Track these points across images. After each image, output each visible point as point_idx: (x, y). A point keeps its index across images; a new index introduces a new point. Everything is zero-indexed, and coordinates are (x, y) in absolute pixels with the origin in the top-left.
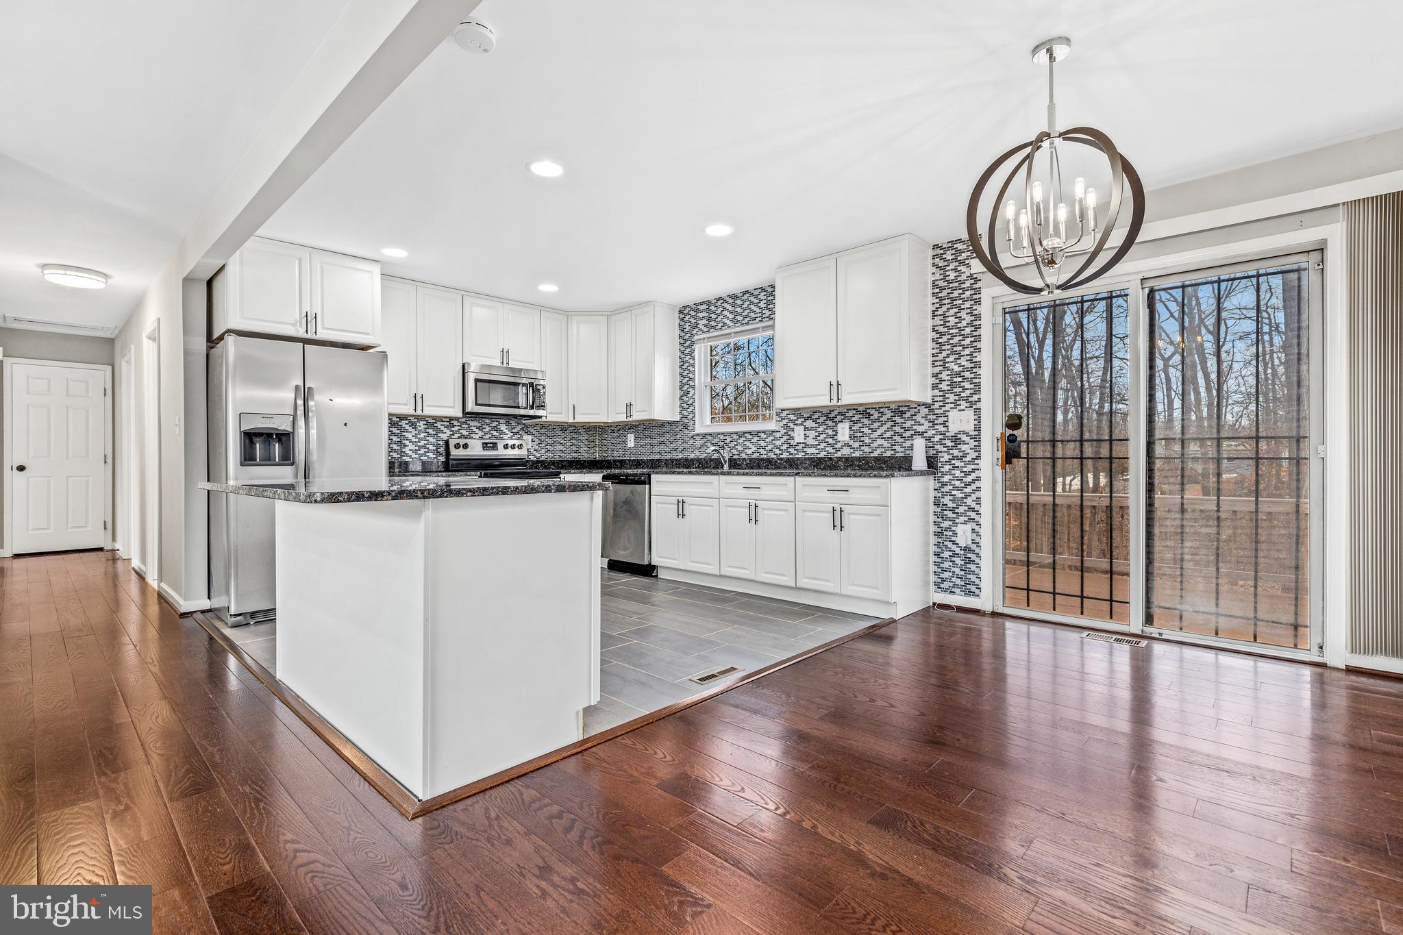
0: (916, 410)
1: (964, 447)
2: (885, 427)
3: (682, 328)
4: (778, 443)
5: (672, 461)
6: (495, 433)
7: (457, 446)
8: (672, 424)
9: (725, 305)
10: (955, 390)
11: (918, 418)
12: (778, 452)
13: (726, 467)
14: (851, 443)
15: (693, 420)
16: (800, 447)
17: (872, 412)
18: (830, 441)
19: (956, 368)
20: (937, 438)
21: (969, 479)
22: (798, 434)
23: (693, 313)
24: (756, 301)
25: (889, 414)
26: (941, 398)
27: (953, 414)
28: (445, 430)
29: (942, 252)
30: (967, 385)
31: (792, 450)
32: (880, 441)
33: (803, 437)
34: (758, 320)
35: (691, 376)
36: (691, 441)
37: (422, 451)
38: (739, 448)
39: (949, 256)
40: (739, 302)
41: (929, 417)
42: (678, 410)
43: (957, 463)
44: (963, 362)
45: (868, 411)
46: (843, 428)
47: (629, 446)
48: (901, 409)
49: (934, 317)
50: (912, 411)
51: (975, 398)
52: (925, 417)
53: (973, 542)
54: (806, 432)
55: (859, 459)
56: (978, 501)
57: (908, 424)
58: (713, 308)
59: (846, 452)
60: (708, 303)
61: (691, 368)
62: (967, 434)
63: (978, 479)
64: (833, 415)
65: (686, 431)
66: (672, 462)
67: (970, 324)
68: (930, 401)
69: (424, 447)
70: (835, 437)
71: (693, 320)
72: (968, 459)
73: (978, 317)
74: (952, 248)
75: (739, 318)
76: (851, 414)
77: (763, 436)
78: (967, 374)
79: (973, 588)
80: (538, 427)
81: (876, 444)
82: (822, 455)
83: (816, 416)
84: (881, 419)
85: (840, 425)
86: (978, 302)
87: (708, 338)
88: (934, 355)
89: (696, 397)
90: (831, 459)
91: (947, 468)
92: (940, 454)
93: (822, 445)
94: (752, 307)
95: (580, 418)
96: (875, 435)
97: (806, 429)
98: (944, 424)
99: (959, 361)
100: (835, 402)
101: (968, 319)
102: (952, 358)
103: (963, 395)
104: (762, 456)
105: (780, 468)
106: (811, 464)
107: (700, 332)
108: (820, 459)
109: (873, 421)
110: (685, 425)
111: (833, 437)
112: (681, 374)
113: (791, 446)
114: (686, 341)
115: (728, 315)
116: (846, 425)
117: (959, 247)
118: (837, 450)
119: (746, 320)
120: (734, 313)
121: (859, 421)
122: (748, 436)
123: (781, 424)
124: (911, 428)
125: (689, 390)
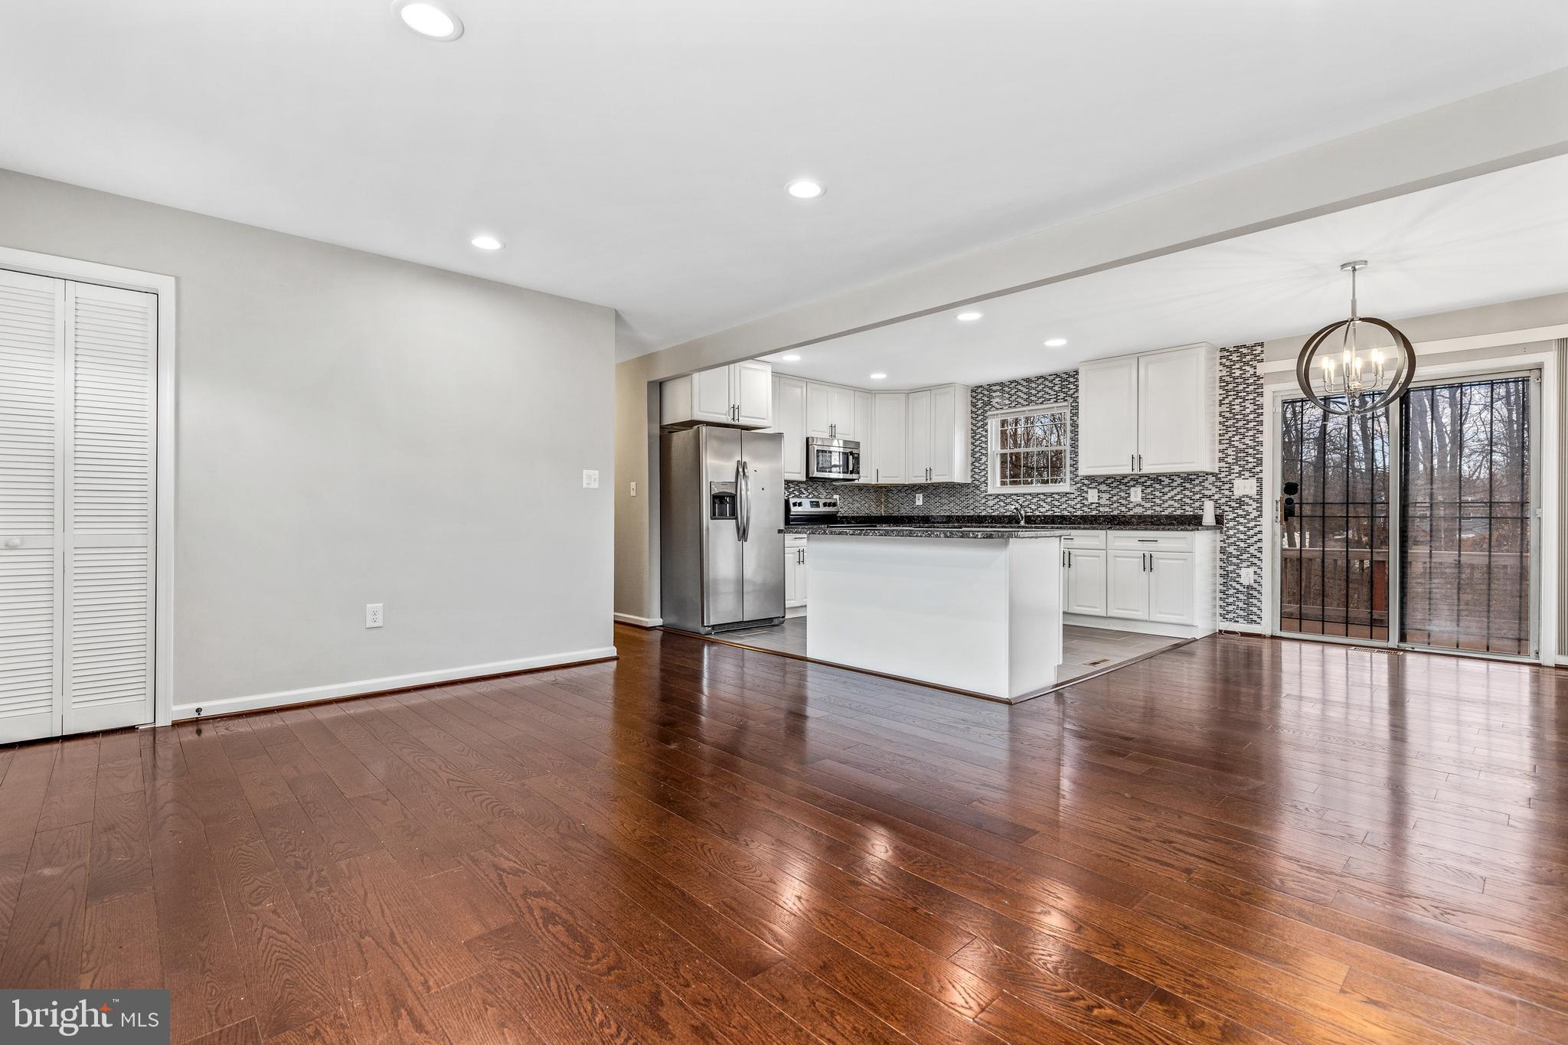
0: (1205, 478)
1: (1249, 509)
3: (974, 405)
4: (1072, 503)
5: (964, 517)
6: (817, 494)
7: (795, 504)
8: (966, 485)
9: (1019, 387)
10: (1239, 463)
11: (1206, 484)
12: (1072, 510)
13: (1022, 523)
14: (1143, 503)
15: (985, 482)
16: (1094, 506)
17: (1163, 479)
18: (1123, 502)
19: (1241, 446)
20: (1223, 500)
21: (1251, 532)
22: (1092, 496)
23: (986, 393)
24: (1050, 385)
25: (1179, 481)
26: (1227, 469)
27: (1238, 482)
29: (1228, 354)
30: (1250, 459)
31: (1085, 509)
32: (1171, 502)
33: (1097, 498)
34: (1052, 401)
35: (984, 445)
36: (983, 501)
38: (1033, 507)
39: (1235, 357)
40: (1033, 385)
41: (1216, 484)
42: (970, 474)
43: (1242, 520)
44: (1247, 441)
45: (1160, 478)
46: (1136, 492)
47: (917, 504)
48: (1190, 477)
49: (1220, 405)
50: (1201, 479)
51: (1258, 469)
52: (1213, 484)
53: (1255, 581)
54: (1099, 494)
55: (1151, 517)
56: (1260, 550)
57: (1197, 489)
58: (1006, 389)
59: (1139, 511)
60: (1002, 384)
61: (983, 439)
62: (1251, 498)
63: (1260, 532)
64: (1126, 480)
65: (978, 492)
67: (1254, 412)
68: (1217, 471)
70: (1128, 499)
71: (986, 399)
72: (1251, 517)
73: (1261, 407)
74: (1237, 351)
75: (1033, 398)
76: (1143, 480)
77: (1056, 497)
78: (1251, 451)
79: (1255, 618)
81: (1166, 505)
82: (1115, 513)
83: (1109, 481)
84: (1171, 485)
85: (1132, 488)
86: (1261, 395)
87: (1001, 414)
88: (1220, 435)
89: (989, 463)
90: (1124, 516)
91: (1231, 524)
92: (1226, 513)
93: (1115, 505)
94: (1047, 390)
95: (880, 481)
96: (1166, 497)
97: (1100, 491)
98: (1230, 490)
99: (1243, 440)
100: (1136, 471)
101: (1252, 407)
102: (1237, 438)
103: (1246, 467)
104: (1055, 514)
105: (1074, 524)
106: (1104, 521)
107: (993, 409)
108: (1113, 516)
109: (1164, 487)
110: (977, 487)
111: (1125, 499)
112: (973, 444)
113: (1084, 505)
114: (978, 415)
115: (1022, 395)
116: (1139, 489)
117: (1245, 351)
118: (1130, 510)
119: (1040, 401)
120: (1029, 394)
121: (1151, 486)
122: (1042, 497)
123: (1075, 487)
124: (1199, 492)
125: (981, 457)
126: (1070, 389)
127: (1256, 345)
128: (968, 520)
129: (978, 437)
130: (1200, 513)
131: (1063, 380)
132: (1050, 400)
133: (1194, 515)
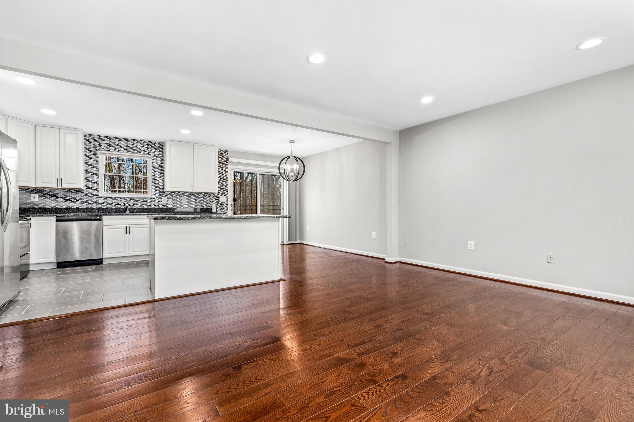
1: (224, 206)
2: (200, 200)
3: (87, 144)
4: (153, 203)
8: (81, 190)
9: (122, 142)
10: (221, 190)
11: (211, 197)
12: (153, 206)
13: (128, 212)
14: (187, 204)
15: (97, 190)
16: (165, 204)
17: (195, 194)
19: (222, 185)
20: (217, 203)
22: (164, 200)
23: (96, 139)
24: (141, 145)
25: (201, 195)
26: (218, 192)
27: (221, 197)
30: (225, 190)
31: (161, 206)
32: (199, 204)
33: (166, 201)
34: (142, 153)
35: (96, 169)
36: (95, 200)
38: (131, 204)
40: (130, 143)
42: (84, 184)
43: (222, 210)
44: (223, 183)
45: (193, 194)
48: (206, 194)
50: (209, 195)
51: (226, 193)
52: (213, 197)
54: (168, 199)
59: (186, 207)
60: (109, 138)
61: (94, 165)
62: (225, 203)
64: (179, 194)
65: (91, 195)
67: (225, 174)
68: (214, 193)
71: (97, 143)
72: (225, 209)
73: (227, 172)
74: (220, 152)
75: (131, 150)
76: (187, 194)
77: (145, 200)
78: (225, 187)
81: (196, 205)
82: (175, 208)
84: (198, 197)
85: (183, 197)
86: (227, 168)
87: (108, 154)
89: (99, 179)
91: (219, 212)
92: (217, 208)
93: (175, 204)
94: (139, 147)
96: (196, 202)
97: (167, 198)
98: (218, 200)
99: (222, 183)
101: (225, 172)
102: (220, 182)
103: (223, 192)
104: (144, 208)
105: (156, 212)
107: (102, 150)
109: (196, 197)
110: (90, 192)
111: (180, 202)
112: (86, 167)
113: (160, 204)
114: (90, 151)
115: (123, 146)
116: (185, 198)
117: (223, 152)
118: (182, 206)
119: (135, 152)
120: (127, 147)
121: (190, 197)
122: (136, 199)
123: (156, 196)
124: (209, 200)
125: (93, 175)
126: (152, 150)
127: (226, 151)
129: (90, 163)
130: (209, 208)
131: (148, 144)
132: (140, 152)
133: (208, 209)
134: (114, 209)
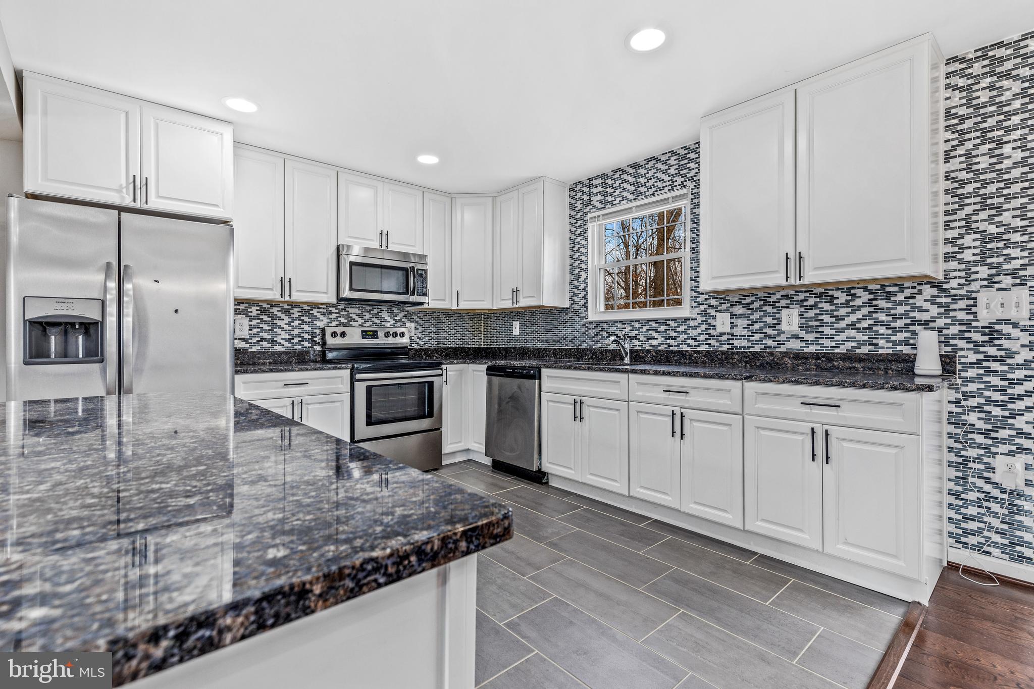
0: (916, 291)
1: (1007, 344)
2: (859, 315)
3: (572, 207)
4: (694, 333)
5: (561, 350)
6: (376, 321)
7: (334, 335)
8: (561, 310)
9: (625, 176)
10: (990, 261)
11: (919, 301)
12: (693, 343)
13: (627, 360)
14: (802, 334)
15: (585, 306)
16: (725, 338)
17: (836, 294)
18: (770, 332)
19: (993, 230)
20: (955, 330)
21: (1019, 390)
22: (722, 322)
23: (586, 189)
24: (664, 167)
25: (866, 297)
26: (963, 274)
27: (987, 296)
28: (322, 317)
29: (964, 66)
30: (1014, 253)
31: (713, 342)
32: (853, 333)
33: (729, 326)
34: (666, 189)
35: (583, 258)
36: (583, 330)
37: (296, 340)
38: (642, 338)
39: (978, 70)
40: (642, 171)
41: (938, 300)
42: (568, 295)
43: (996, 366)
45: (830, 293)
46: (790, 316)
47: (514, 333)
48: (888, 289)
49: (948, 158)
50: (908, 292)
52: (932, 300)
53: (1029, 482)
54: (733, 320)
55: (817, 356)
57: (901, 310)
58: (610, 182)
59: (794, 345)
60: (604, 176)
61: (583, 250)
62: (1015, 325)
64: (773, 298)
65: (577, 319)
66: (561, 352)
68: (941, 277)
69: (299, 335)
70: (777, 327)
71: (585, 197)
74: (984, 57)
75: (642, 189)
76: (802, 296)
77: (673, 324)
79: (1027, 552)
80: (421, 315)
81: (842, 336)
82: (757, 348)
83: (748, 300)
84: (852, 303)
85: (784, 312)
87: (603, 215)
88: (947, 213)
89: (589, 281)
90: (772, 354)
91: (971, 373)
92: (960, 353)
93: (757, 337)
94: (659, 175)
95: (464, 305)
96: (842, 324)
97: (733, 316)
98: (969, 310)
99: (998, 219)
100: (793, 281)
102: (983, 215)
103: (1006, 267)
104: (671, 348)
106: (740, 361)
107: (594, 210)
108: (755, 354)
109: (839, 307)
110: (576, 312)
111: (773, 327)
112: (571, 257)
113: (711, 337)
114: (577, 220)
115: (628, 187)
116: (795, 311)
117: (1001, 53)
118: (780, 343)
119: (651, 191)
120: (636, 184)
121: (815, 306)
122: (654, 324)
123: (698, 310)
124: (906, 315)
125: (581, 273)
126: (690, 169)
128: (566, 354)
129: (577, 247)
130: (907, 350)
131: (680, 158)
132: (662, 189)
133: (897, 358)
134: (610, 350)
